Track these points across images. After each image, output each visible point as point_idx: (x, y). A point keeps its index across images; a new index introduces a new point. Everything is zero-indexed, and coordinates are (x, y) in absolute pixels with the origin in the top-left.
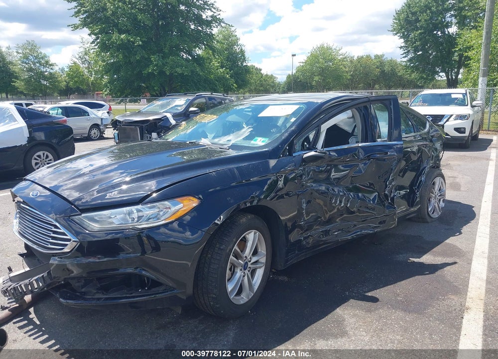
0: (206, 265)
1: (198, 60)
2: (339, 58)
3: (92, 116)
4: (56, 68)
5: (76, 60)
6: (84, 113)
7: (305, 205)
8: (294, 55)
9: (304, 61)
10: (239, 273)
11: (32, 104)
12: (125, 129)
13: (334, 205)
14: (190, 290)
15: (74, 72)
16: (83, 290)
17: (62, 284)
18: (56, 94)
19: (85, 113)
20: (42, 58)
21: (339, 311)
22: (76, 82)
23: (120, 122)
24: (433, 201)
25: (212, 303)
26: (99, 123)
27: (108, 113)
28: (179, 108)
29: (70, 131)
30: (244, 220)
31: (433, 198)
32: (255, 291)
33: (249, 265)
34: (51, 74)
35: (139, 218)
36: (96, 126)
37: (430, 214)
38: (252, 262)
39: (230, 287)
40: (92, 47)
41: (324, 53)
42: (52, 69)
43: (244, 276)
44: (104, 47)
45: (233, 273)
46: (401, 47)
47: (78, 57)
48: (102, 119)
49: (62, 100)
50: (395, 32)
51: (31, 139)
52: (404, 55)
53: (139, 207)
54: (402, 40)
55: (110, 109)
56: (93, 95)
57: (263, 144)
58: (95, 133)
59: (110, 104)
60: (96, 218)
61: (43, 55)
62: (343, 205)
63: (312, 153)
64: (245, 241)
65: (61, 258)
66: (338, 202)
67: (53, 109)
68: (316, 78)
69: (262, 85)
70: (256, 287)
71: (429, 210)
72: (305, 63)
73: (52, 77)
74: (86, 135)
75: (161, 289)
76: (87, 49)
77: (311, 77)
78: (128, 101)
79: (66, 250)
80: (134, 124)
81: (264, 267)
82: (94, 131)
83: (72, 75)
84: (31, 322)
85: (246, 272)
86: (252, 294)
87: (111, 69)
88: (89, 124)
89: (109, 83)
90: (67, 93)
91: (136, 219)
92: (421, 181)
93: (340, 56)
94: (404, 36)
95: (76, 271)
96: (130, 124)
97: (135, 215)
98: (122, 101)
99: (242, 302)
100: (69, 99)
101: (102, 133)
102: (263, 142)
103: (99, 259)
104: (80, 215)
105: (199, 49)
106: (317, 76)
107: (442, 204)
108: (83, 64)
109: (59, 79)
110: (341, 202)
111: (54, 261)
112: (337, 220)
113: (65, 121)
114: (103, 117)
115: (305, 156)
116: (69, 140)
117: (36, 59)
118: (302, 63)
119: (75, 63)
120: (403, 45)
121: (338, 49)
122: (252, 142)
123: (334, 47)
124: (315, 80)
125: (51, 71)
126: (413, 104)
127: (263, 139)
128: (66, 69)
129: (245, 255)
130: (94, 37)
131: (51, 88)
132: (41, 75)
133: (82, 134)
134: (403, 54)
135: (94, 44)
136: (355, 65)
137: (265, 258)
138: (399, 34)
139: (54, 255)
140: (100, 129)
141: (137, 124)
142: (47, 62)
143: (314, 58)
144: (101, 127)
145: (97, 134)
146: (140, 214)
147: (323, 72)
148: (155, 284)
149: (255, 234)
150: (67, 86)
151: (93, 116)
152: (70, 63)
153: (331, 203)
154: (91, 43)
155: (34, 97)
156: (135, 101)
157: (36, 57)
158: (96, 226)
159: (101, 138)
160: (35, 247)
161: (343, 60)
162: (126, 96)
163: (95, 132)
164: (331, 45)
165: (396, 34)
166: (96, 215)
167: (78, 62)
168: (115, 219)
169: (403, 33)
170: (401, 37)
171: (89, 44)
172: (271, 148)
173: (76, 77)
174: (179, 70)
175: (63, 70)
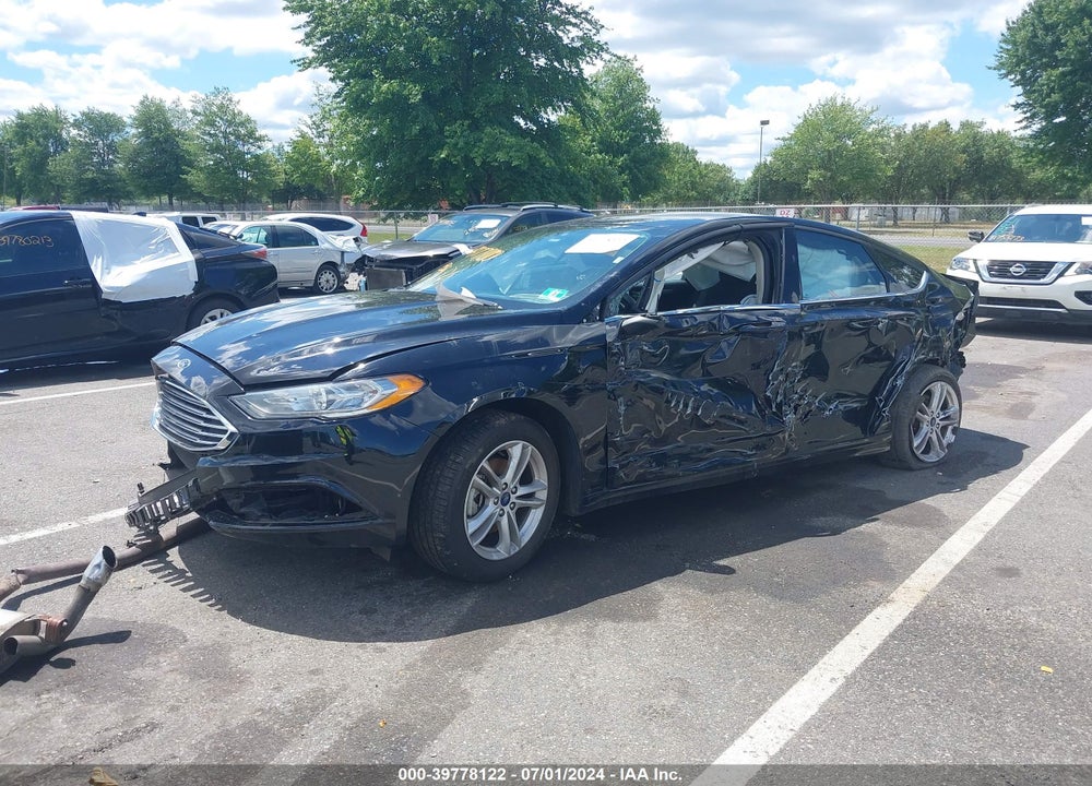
0: (432, 486)
1: (549, 134)
2: (870, 130)
3: (324, 246)
4: (268, 146)
5: (306, 130)
6: (309, 240)
7: (623, 408)
8: (764, 123)
9: (787, 136)
10: (491, 508)
11: (214, 219)
12: (378, 274)
13: (673, 410)
14: (402, 523)
15: (302, 153)
16: (242, 510)
17: (215, 502)
18: (265, 199)
19: (311, 240)
20: (242, 124)
21: (658, 586)
22: (304, 174)
23: (371, 259)
24: (925, 428)
25: (439, 548)
26: (337, 260)
27: (356, 240)
28: (486, 235)
29: (272, 272)
30: (502, 421)
31: (926, 423)
32: (523, 545)
33: (513, 499)
34: (257, 157)
35: (330, 403)
36: (329, 266)
37: (918, 453)
38: (518, 494)
39: (471, 526)
40: (335, 106)
41: (834, 119)
42: (259, 147)
43: (501, 516)
44: (357, 105)
45: (481, 506)
46: (1017, 106)
47: (310, 122)
48: (343, 253)
49: (275, 211)
50: (1003, 71)
51: (199, 286)
52: (1024, 123)
53: (329, 386)
54: (1019, 89)
55: (364, 232)
56: (338, 202)
57: (557, 300)
58: (327, 281)
59: (366, 221)
60: (265, 400)
61: (243, 119)
62: (689, 411)
63: (638, 318)
64: (504, 457)
65: (216, 458)
66: (681, 406)
67: (250, 230)
68: (814, 174)
69: (694, 186)
70: (526, 539)
71: (915, 445)
72: (791, 139)
73: (259, 164)
74: (311, 285)
75: (358, 515)
76: (327, 109)
77: (804, 172)
78: (402, 215)
79: (221, 446)
80: (397, 265)
81: (543, 508)
82: (327, 276)
83: (297, 160)
84: (169, 565)
85: (507, 508)
86: (518, 549)
87: (371, 150)
88: (318, 262)
89: (366, 177)
90: (285, 196)
91: (325, 405)
92: (894, 387)
93: (873, 125)
94: (1024, 82)
95: (227, 480)
96: (391, 264)
97: (324, 398)
98: (390, 216)
99: (495, 557)
100: (289, 209)
101: (342, 280)
102: (558, 296)
103: (266, 460)
104: (244, 393)
105: (554, 109)
106: (817, 169)
107: (950, 437)
108: (319, 137)
109: (272, 168)
110: (686, 406)
111: (203, 463)
112: (679, 439)
113: (264, 254)
114: (344, 248)
115: (625, 323)
116: (270, 290)
117: (229, 126)
118: (784, 139)
119: (303, 136)
120: (1021, 100)
121: (868, 109)
122: (542, 296)
123: (857, 106)
124: (812, 179)
125: (259, 152)
126: (992, 237)
127: (558, 291)
128: (288, 149)
129: (503, 481)
130: (340, 84)
131: (256, 186)
132: (239, 160)
133: (301, 282)
134: (1021, 121)
135: (339, 100)
136: (908, 146)
137: (546, 491)
138: (1013, 76)
139: (205, 454)
140: (338, 274)
141: (400, 265)
142: (251, 134)
143: (810, 129)
144: (341, 270)
145: (331, 282)
146: (331, 397)
147: (829, 161)
148: (351, 507)
149: (524, 448)
150: (287, 183)
151: (326, 245)
152: (293, 134)
153: (669, 408)
154: (334, 97)
155: (222, 206)
156: (416, 217)
157: (230, 123)
158: (264, 412)
159: (340, 289)
160: (179, 444)
161: (880, 133)
162: (400, 207)
163: (328, 278)
164: (852, 102)
165: (1006, 76)
166: (266, 396)
167: (310, 132)
168: (295, 401)
169: (1023, 73)
170: (1017, 83)
171: (331, 99)
172: (566, 307)
173: (306, 163)
174: (501, 156)
175: (280, 149)
